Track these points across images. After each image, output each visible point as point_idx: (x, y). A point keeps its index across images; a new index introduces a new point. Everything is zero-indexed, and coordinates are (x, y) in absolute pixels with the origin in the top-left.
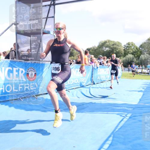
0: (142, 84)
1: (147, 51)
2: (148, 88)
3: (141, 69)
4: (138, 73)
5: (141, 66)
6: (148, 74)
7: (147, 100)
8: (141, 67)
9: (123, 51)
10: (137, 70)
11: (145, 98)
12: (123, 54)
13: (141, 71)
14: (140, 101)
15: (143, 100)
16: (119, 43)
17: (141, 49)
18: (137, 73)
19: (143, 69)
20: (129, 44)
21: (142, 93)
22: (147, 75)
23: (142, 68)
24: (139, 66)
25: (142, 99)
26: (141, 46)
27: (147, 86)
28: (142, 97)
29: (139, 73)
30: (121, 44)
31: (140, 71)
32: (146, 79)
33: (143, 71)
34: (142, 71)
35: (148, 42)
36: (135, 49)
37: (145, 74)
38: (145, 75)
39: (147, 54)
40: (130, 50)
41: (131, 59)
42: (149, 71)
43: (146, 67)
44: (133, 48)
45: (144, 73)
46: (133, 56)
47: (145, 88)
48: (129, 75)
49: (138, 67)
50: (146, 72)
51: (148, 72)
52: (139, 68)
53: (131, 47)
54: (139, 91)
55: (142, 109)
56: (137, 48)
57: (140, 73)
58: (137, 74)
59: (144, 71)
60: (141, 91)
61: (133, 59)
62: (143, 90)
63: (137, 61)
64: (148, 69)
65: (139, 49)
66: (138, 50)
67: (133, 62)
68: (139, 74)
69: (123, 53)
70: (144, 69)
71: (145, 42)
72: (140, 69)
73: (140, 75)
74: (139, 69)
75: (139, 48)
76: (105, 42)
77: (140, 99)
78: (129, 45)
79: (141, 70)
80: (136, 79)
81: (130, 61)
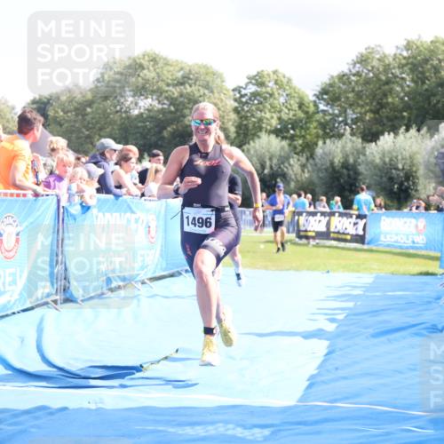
0: (328, 298)
1: (355, 121)
2: (353, 315)
3: (323, 214)
4: (307, 238)
5: (324, 198)
6: (360, 239)
7: (345, 378)
8: (323, 206)
9: (233, 116)
10: (302, 219)
11: (337, 369)
12: (233, 135)
13: (323, 228)
14: (309, 387)
15: (323, 382)
16: (209, 72)
17: (322, 107)
18: (302, 235)
19: (332, 214)
20: (258, 80)
21: (321, 346)
22: (356, 250)
23: (327, 210)
24: (314, 201)
25: (319, 379)
26: (324, 91)
27: (351, 304)
28: (320, 366)
29: (313, 238)
30: (223, 81)
31: (316, 224)
32: (346, 268)
33: (332, 229)
34: (328, 224)
35: (358, 74)
36: (295, 106)
37: (345, 241)
38: (342, 244)
39: (353, 134)
40: (268, 115)
41: (275, 161)
42: (361, 223)
43: (348, 204)
44: (282, 100)
45: (341, 237)
46: (285, 143)
47: (341, 317)
48: (262, 246)
49: (307, 202)
50: (352, 231)
51: (361, 233)
52: (312, 209)
53: (271, 95)
54: (308, 336)
55: (318, 433)
56: (301, 105)
57: (320, 235)
58: (304, 241)
59: (340, 228)
60: (318, 334)
61: (284, 159)
62: (331, 327)
63: (307, 175)
64: (360, 217)
65: (312, 109)
66: (307, 113)
67: (284, 176)
68: (312, 242)
69: (232, 129)
70: (341, 215)
71: (346, 71)
72: (318, 217)
73: (317, 246)
74: (314, 214)
75: (316, 105)
76: (136, 67)
77: (312, 377)
78: (262, 84)
79: (324, 220)
80: (297, 269)
81: (266, 171)
